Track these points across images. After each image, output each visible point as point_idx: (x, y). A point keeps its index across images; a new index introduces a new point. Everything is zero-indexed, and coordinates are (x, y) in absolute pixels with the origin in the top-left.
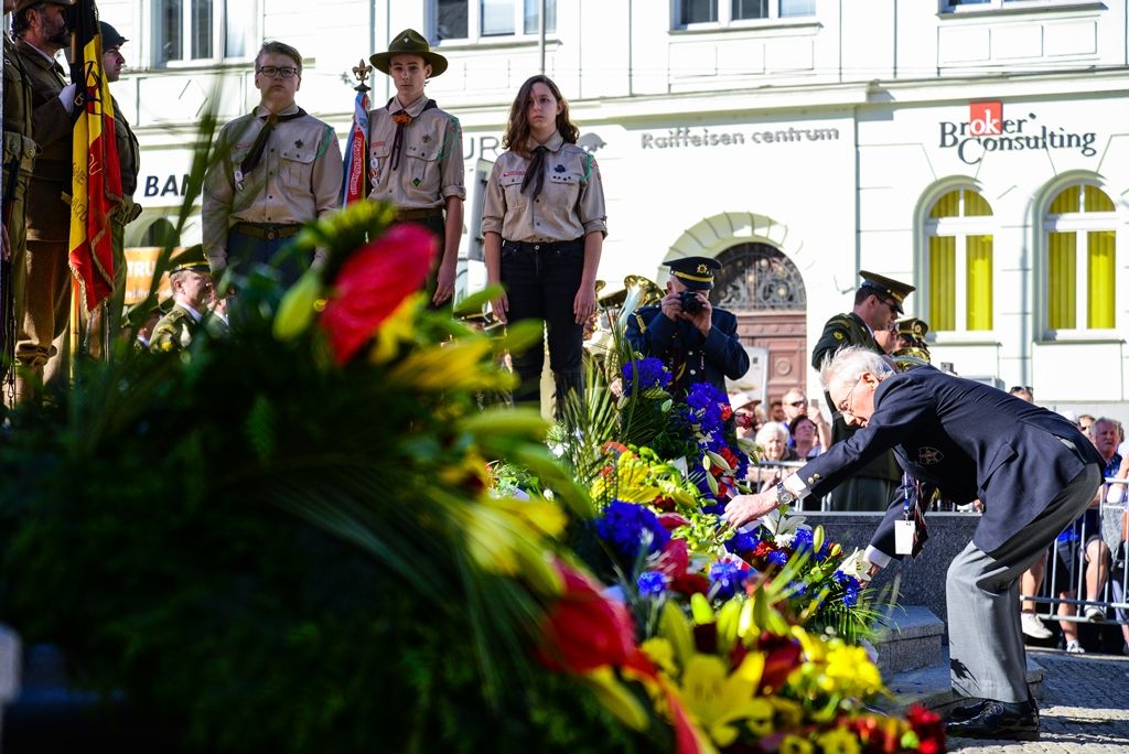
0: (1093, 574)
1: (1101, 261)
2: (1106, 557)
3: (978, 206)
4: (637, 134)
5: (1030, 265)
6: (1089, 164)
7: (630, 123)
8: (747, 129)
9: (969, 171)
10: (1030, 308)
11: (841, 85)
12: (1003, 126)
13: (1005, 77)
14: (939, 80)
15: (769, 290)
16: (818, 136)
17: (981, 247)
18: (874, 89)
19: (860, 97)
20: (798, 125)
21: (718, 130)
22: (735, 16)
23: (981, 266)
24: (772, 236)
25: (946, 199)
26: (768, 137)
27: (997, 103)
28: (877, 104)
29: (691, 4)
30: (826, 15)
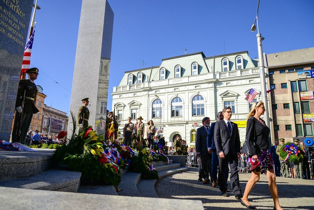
4: (168, 125)
8: (177, 125)
9: (195, 128)
11: (184, 122)
12: (197, 125)
13: (197, 121)
14: (192, 121)
16: (182, 126)
18: (187, 122)
19: (186, 123)
21: (175, 125)
22: (176, 116)
24: (179, 134)
26: (179, 126)
27: (197, 123)
28: (187, 123)
29: (173, 115)
30: (183, 116)
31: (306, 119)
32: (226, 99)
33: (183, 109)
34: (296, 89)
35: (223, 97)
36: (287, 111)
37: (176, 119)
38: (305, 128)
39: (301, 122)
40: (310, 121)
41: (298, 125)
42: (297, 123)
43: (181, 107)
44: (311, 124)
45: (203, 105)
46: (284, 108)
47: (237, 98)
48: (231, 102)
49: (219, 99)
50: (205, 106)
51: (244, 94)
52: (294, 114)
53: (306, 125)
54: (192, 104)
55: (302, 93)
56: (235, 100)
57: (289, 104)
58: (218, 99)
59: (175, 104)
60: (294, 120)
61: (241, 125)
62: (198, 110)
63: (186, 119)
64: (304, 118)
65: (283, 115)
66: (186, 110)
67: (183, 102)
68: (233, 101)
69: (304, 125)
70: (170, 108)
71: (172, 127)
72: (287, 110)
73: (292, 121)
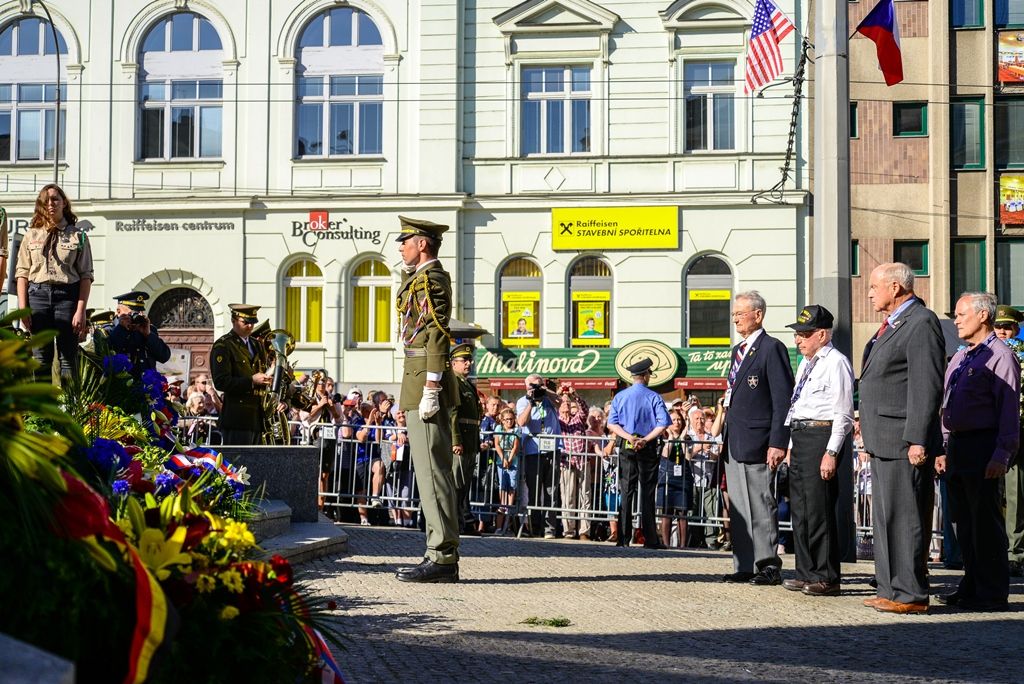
0: (377, 479)
1: (382, 304)
2: (383, 470)
3: (314, 271)
4: (113, 223)
5: (343, 305)
6: (377, 249)
7: (109, 215)
8: (180, 222)
9: (310, 250)
10: (342, 330)
11: (236, 198)
12: (329, 225)
13: (330, 198)
14: (292, 197)
15: (192, 316)
16: (221, 227)
17: (315, 294)
18: (255, 200)
19: (246, 205)
20: (210, 220)
21: (163, 221)
22: (173, 155)
23: (315, 304)
24: (196, 284)
25: (297, 265)
26: (192, 226)
27: (326, 212)
28: (257, 209)
29: (147, 147)
30: (227, 154)
31: (1012, 209)
32: (534, 48)
33: (228, 109)
34: (974, 13)
35: (514, 36)
36: (910, 152)
37: (170, 178)
38: (1001, 261)
39: (986, 228)
41: (969, 245)
42: (961, 232)
43: (212, 87)
45: (373, 84)
46: (896, 132)
47: (612, 48)
48: (567, 74)
49: (490, 41)
50: (389, 92)
51: (660, 25)
52: (953, 174)
53: (1014, 247)
54: (299, 70)
55: (1011, 37)
56: (598, 63)
57: (924, 104)
58: (480, 45)
59: (166, 65)
60: (945, 209)
61: (623, 233)
62: (341, 113)
63: (252, 182)
64: (1003, 200)
65: (888, 178)
66: (252, 117)
67: (227, 53)
68: (582, 69)
69: (1001, 241)
70: (130, 93)
71: (142, 235)
72: (908, 141)
73: (935, 215)
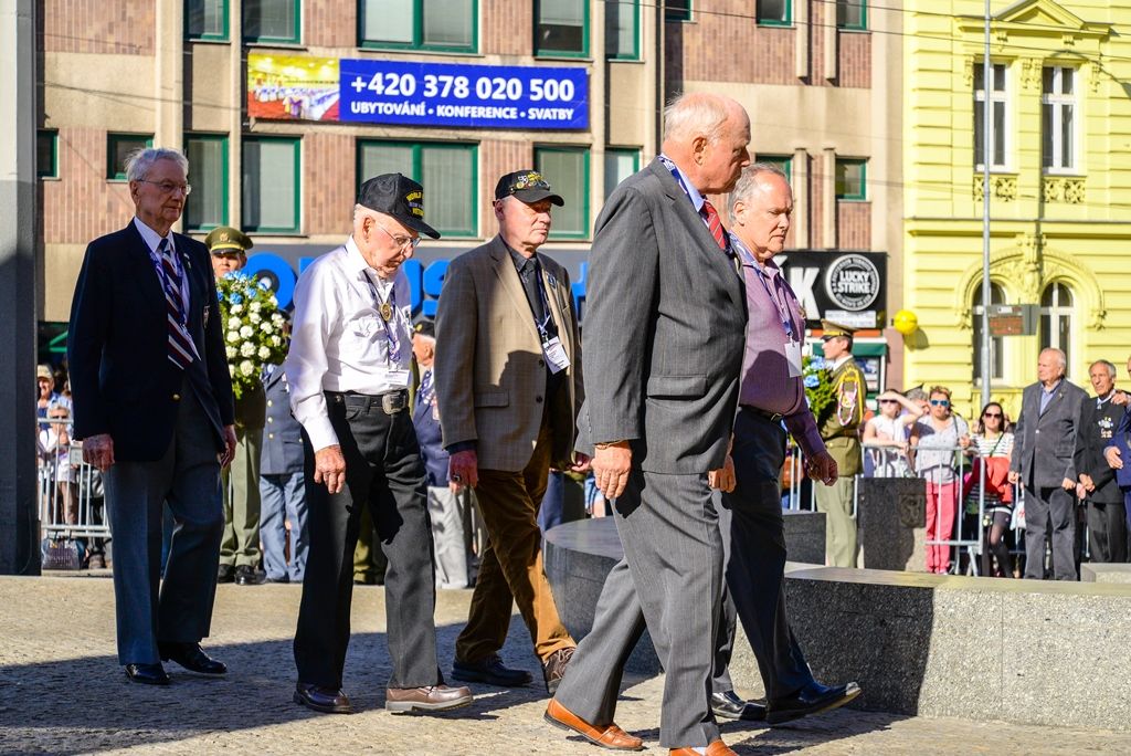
31: (264, 98)
36: (130, 12)
38: (249, 167)
39: (229, 122)
40: (294, 112)
41: (207, 143)
42: (197, 125)
44: (294, 139)
52: (187, 46)
53: (266, 149)
60: (176, 93)
64: (252, 85)
65: (100, 46)
69: (248, 138)
73: (163, 100)
